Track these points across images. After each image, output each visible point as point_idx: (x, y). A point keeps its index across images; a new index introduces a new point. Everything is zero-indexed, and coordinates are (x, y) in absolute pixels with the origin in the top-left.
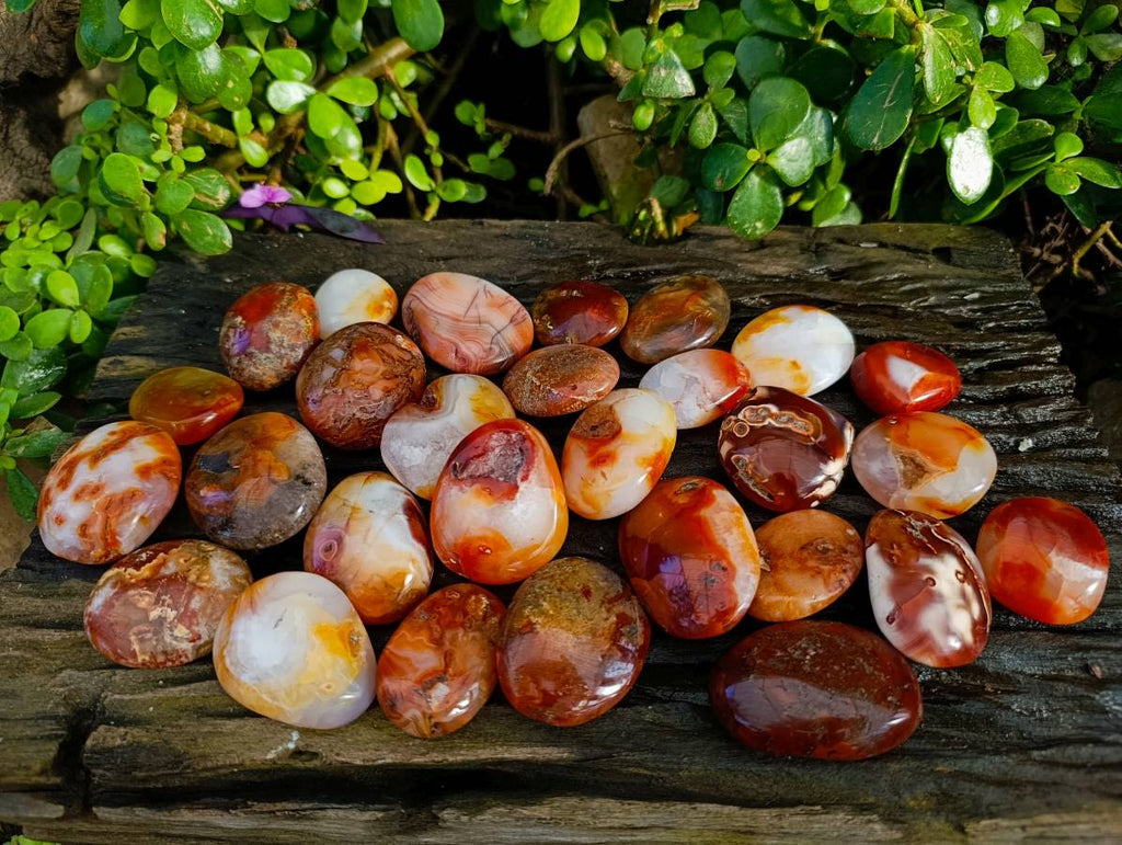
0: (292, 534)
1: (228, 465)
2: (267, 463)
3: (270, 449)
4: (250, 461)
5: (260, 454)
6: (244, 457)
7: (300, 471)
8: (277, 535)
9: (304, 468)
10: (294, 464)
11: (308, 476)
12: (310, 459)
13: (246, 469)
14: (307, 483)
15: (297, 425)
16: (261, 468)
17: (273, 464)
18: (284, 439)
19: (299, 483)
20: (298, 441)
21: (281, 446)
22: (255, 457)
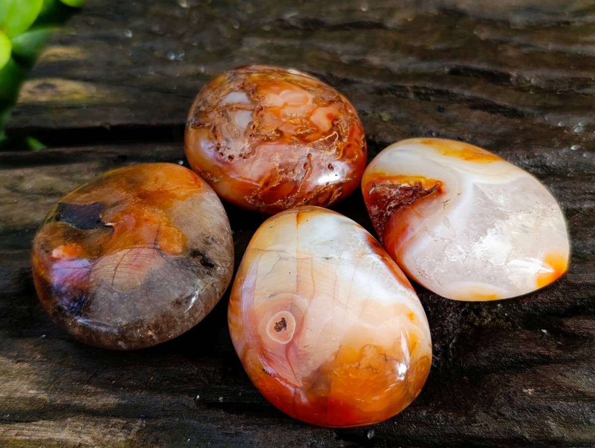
0: (172, 335)
1: (99, 221)
2: (155, 226)
3: (163, 207)
4: (130, 220)
5: (147, 212)
6: (124, 212)
7: (200, 246)
8: (150, 333)
9: (207, 243)
10: (193, 234)
11: (210, 254)
12: (215, 232)
13: (123, 229)
14: (208, 264)
15: (202, 184)
16: (145, 231)
17: (163, 227)
18: (184, 198)
19: (196, 261)
20: (203, 204)
21: (179, 207)
22: (139, 214)
